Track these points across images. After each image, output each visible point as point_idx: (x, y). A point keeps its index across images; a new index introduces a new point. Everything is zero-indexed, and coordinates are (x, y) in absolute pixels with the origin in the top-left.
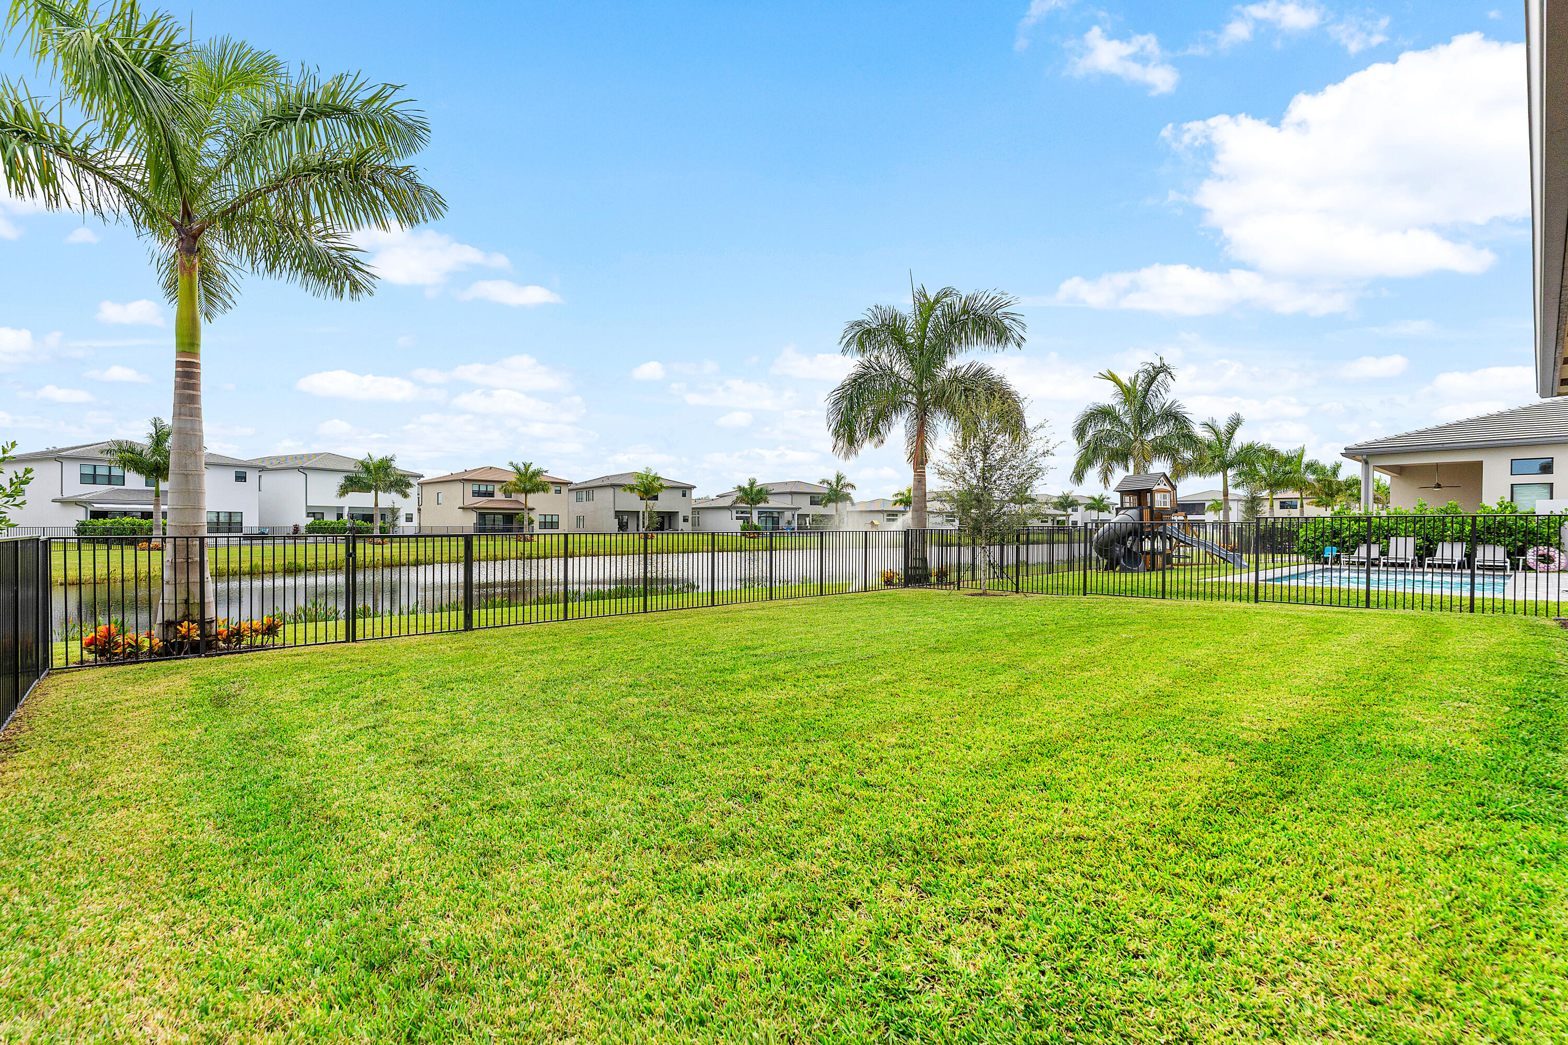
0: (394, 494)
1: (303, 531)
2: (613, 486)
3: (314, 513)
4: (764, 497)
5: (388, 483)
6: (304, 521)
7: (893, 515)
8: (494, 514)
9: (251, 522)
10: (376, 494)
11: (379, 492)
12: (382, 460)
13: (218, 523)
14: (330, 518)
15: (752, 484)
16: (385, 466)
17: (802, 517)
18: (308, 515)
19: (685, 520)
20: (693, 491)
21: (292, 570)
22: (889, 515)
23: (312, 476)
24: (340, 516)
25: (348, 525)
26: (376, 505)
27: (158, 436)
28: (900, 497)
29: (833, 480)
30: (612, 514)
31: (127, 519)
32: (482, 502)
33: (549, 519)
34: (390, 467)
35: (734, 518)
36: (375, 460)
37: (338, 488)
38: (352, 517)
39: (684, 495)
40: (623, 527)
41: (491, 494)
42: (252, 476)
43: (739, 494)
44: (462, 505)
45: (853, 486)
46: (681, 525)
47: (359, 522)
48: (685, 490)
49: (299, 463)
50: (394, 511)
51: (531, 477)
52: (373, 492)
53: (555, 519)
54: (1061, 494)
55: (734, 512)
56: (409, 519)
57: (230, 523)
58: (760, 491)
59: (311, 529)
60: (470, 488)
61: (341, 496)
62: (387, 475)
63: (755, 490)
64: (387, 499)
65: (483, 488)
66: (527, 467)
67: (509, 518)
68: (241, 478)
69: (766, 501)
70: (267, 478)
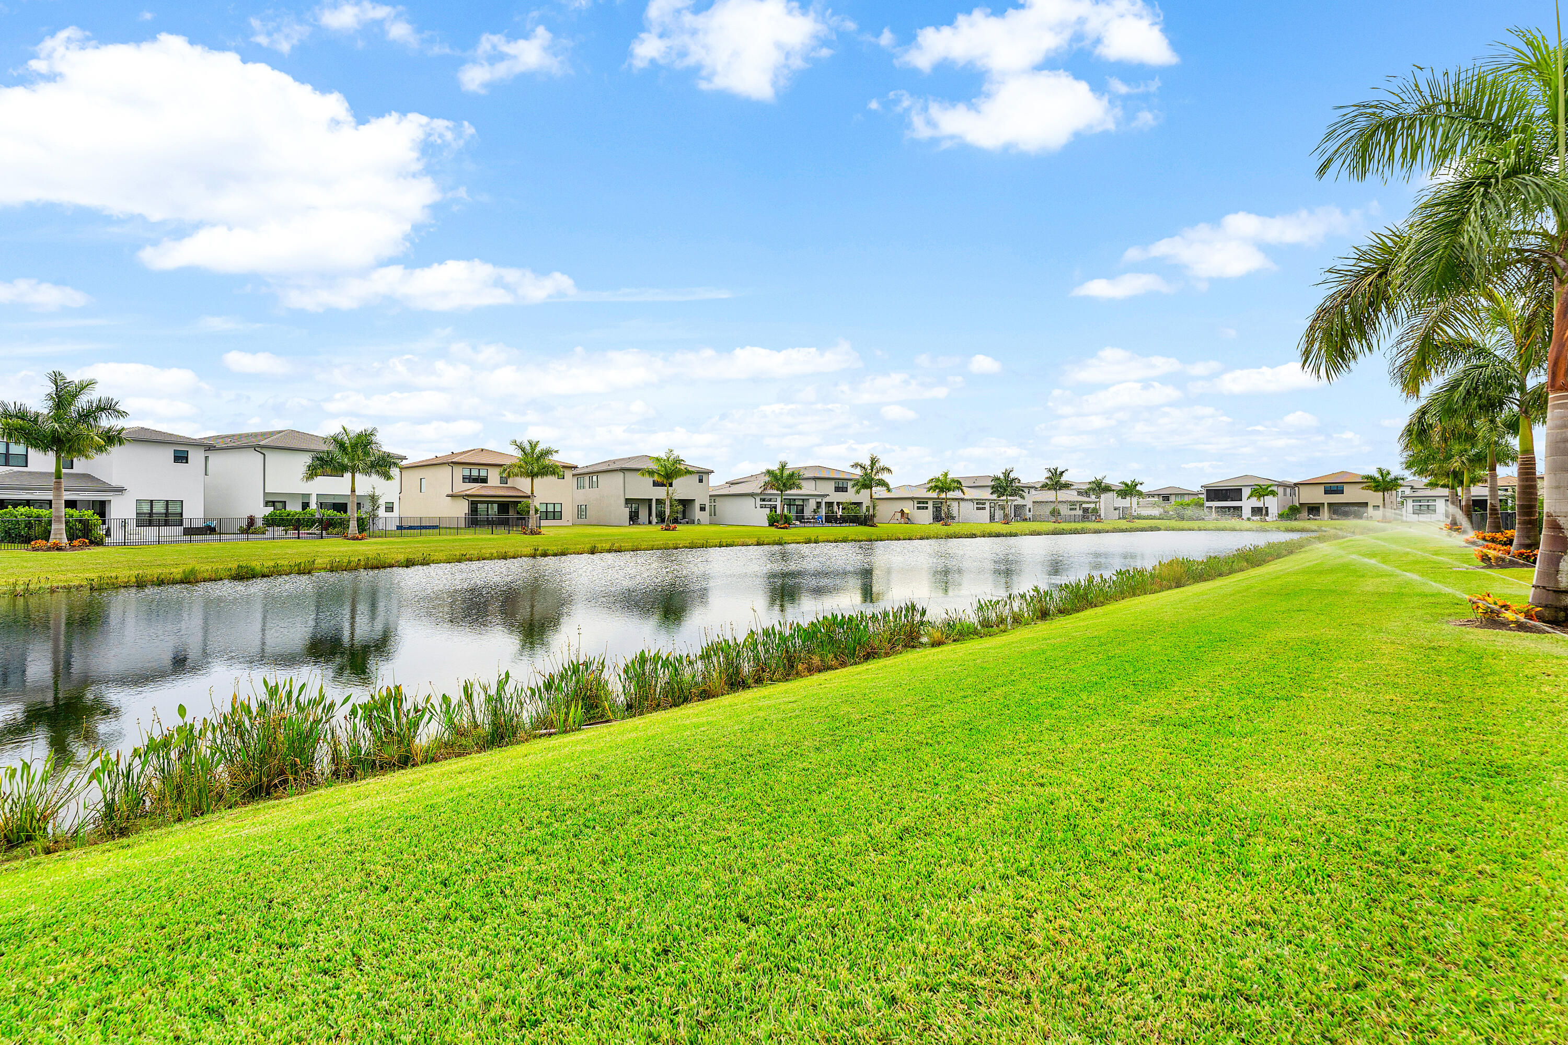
0: (375, 477)
1: (259, 523)
2: (623, 470)
3: (274, 502)
4: (797, 482)
5: (369, 463)
6: (261, 512)
7: (923, 503)
8: (487, 502)
9: (194, 513)
10: (353, 477)
11: (357, 475)
12: (359, 436)
13: (151, 514)
14: (294, 508)
15: (783, 467)
16: (364, 442)
17: (829, 505)
18: (267, 504)
19: (703, 509)
20: (711, 476)
21: (243, 575)
22: (919, 503)
23: (271, 457)
24: (305, 505)
25: (317, 516)
26: (353, 491)
27: (59, 397)
28: (933, 484)
29: (867, 463)
30: (623, 502)
31: (21, 509)
32: (474, 489)
33: (550, 508)
34: (370, 443)
35: (758, 506)
36: (352, 435)
37: (304, 469)
38: (321, 505)
39: (701, 481)
40: (634, 518)
41: (484, 480)
42: (196, 457)
43: (767, 478)
44: (450, 493)
45: (889, 470)
46: (698, 514)
47: (331, 512)
48: (702, 475)
49: (255, 441)
50: (373, 499)
51: (538, 458)
52: (348, 476)
53: (558, 509)
54: (1094, 480)
55: (758, 499)
56: (390, 508)
57: (167, 514)
58: (791, 476)
59: (270, 522)
60: (460, 472)
61: (307, 479)
62: (367, 454)
63: (786, 473)
64: (366, 484)
65: (475, 473)
66: (533, 446)
67: (504, 507)
68: (181, 458)
69: (799, 487)
70: (216, 460)
